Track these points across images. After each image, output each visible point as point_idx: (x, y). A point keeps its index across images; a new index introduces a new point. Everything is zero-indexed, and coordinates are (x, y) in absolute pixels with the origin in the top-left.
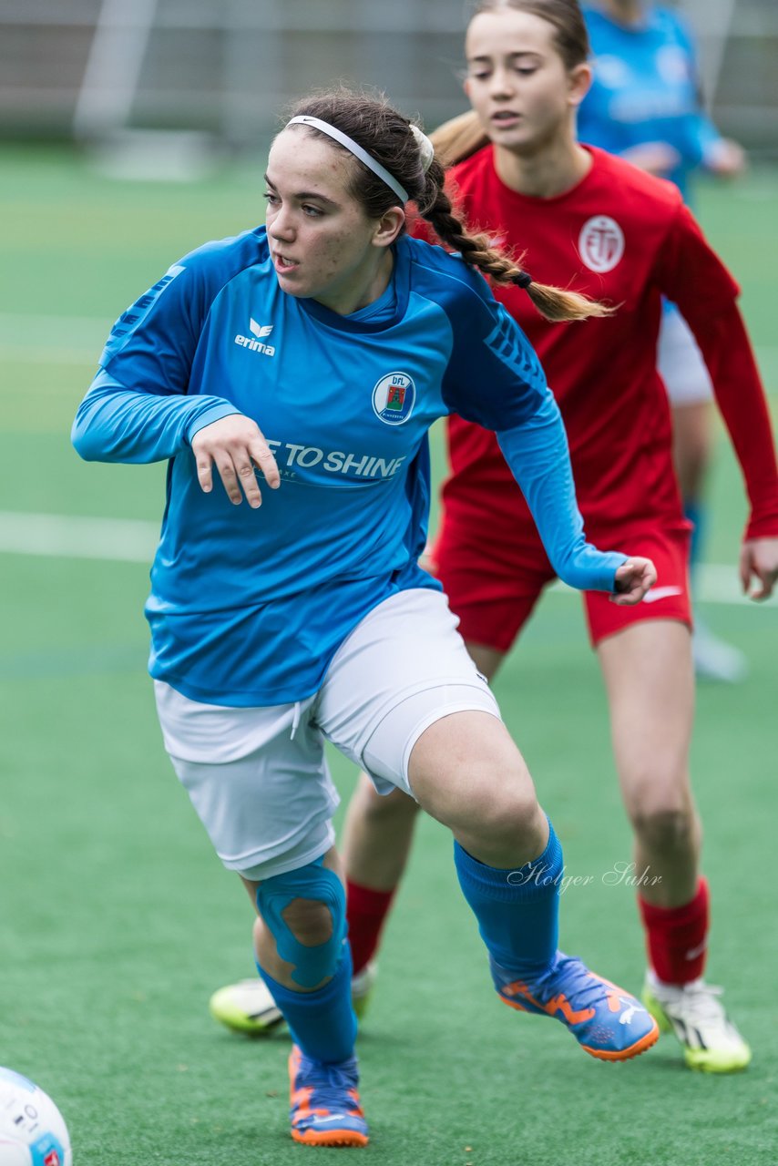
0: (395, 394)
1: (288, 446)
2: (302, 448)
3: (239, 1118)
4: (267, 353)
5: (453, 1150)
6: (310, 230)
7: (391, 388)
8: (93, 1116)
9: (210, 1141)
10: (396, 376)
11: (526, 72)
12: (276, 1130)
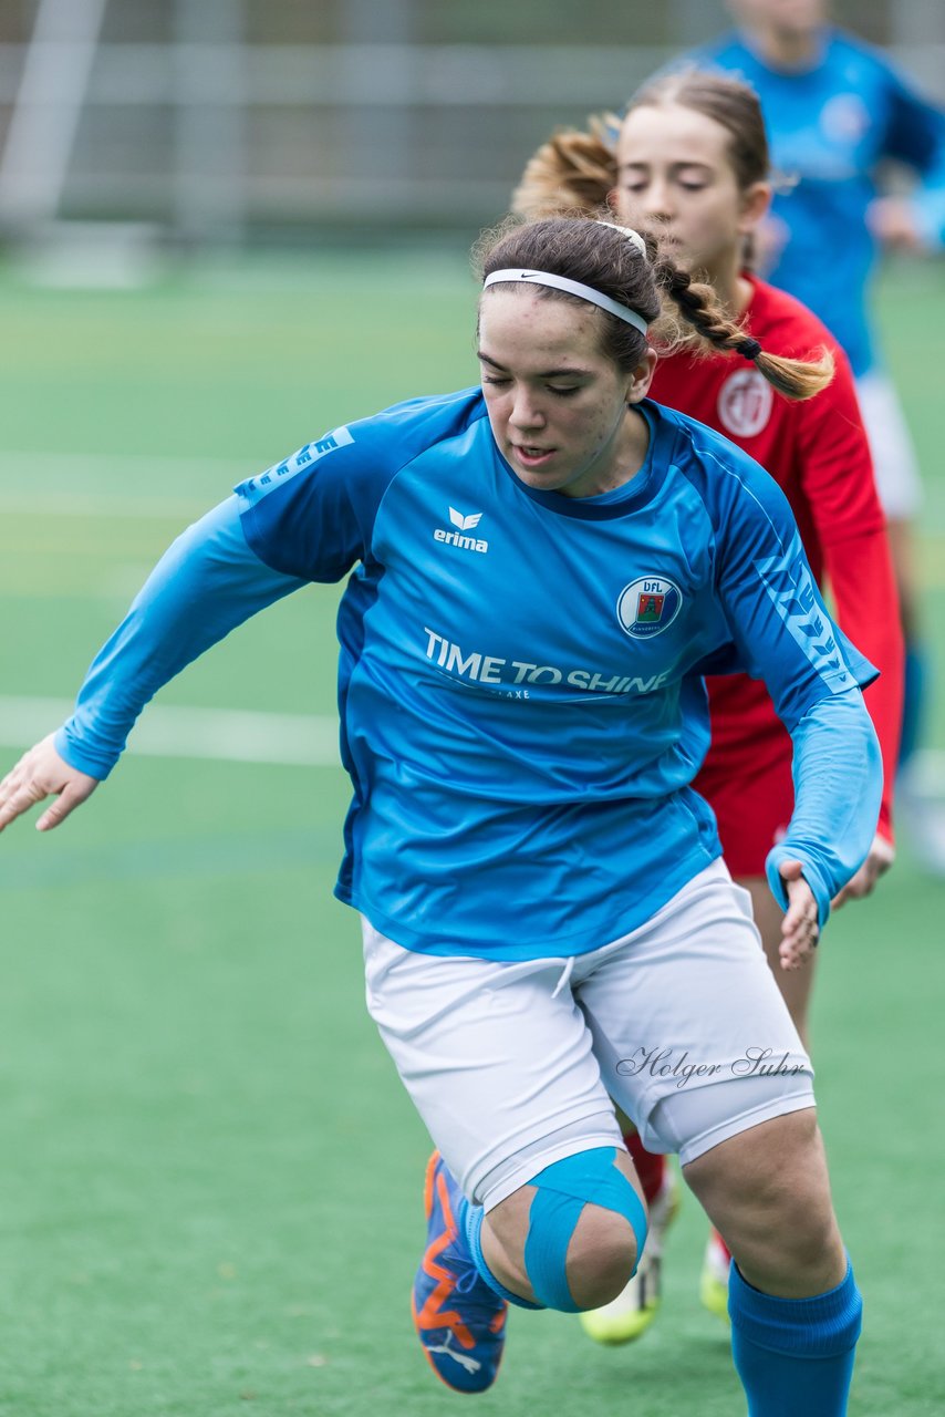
0: (648, 605)
1: (515, 664)
2: (533, 667)
4: (478, 549)
7: (642, 597)
10: (648, 581)
11: (693, 188)
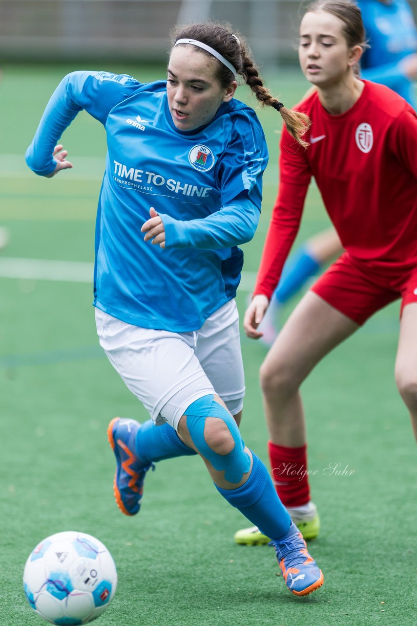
3: (261, 588)
5: (374, 603)
6: (196, 97)
7: (199, 152)
8: (185, 588)
9: (246, 600)
10: (202, 147)
11: (327, 46)
12: (281, 594)
